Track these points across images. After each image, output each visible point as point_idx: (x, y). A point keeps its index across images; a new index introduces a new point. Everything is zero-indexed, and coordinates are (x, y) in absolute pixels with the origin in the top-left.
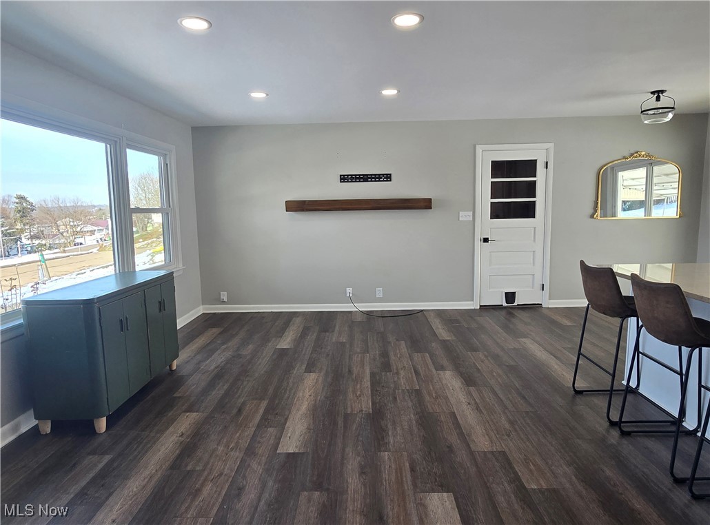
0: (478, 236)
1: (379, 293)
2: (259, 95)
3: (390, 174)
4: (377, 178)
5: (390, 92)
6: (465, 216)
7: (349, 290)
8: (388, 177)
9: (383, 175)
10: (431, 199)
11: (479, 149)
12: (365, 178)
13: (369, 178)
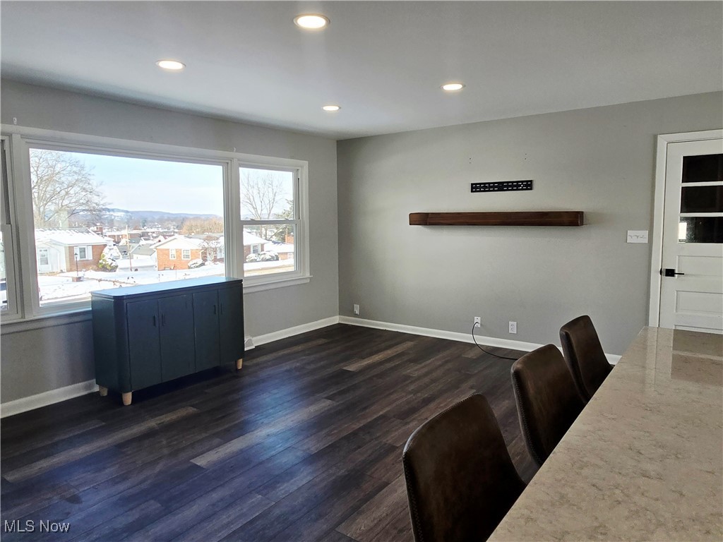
0: (656, 266)
1: (513, 327)
2: (331, 109)
3: (531, 181)
4: (515, 186)
5: (453, 87)
6: (637, 237)
7: (477, 319)
8: (528, 185)
9: (522, 182)
10: (582, 212)
11: (662, 141)
12: (501, 187)
13: (505, 186)
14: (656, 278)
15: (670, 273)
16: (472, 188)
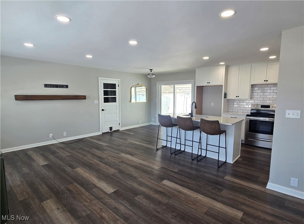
1: (65, 134)
3: (68, 85)
4: (62, 86)
5: (89, 56)
6: (96, 102)
7: (51, 135)
9: (65, 85)
10: (85, 96)
11: (99, 79)
13: (58, 86)
14: (101, 111)
15: (103, 110)
16: (45, 86)
